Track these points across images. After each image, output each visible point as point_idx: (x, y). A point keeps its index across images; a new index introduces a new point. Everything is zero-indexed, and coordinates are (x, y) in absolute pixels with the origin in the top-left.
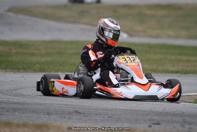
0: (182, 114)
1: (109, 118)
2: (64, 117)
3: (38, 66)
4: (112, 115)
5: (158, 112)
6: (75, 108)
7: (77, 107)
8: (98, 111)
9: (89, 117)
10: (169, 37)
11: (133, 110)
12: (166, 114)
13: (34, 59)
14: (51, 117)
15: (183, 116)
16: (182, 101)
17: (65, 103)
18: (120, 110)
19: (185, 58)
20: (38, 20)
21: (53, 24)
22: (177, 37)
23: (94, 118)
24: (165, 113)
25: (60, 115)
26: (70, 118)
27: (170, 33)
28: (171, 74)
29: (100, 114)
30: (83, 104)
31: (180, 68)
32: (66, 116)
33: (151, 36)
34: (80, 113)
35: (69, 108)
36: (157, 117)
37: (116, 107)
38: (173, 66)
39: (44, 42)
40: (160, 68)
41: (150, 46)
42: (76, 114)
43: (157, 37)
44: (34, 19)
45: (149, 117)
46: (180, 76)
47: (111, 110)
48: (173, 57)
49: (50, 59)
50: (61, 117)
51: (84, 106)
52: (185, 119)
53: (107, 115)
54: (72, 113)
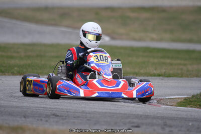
0: (163, 118)
1: (88, 121)
2: (41, 120)
3: (16, 68)
4: (91, 118)
5: (138, 115)
6: (53, 111)
7: (55, 110)
8: (76, 114)
9: (67, 120)
10: (153, 40)
11: (113, 113)
12: (147, 117)
13: (12, 62)
14: (28, 120)
16: (164, 104)
17: (42, 106)
18: (99, 113)
19: (168, 61)
20: (18, 22)
21: (33, 26)
22: (161, 40)
23: (72, 121)
24: (145, 115)
25: (37, 118)
26: (47, 121)
27: (154, 36)
28: (153, 77)
29: (78, 117)
30: (61, 107)
31: (163, 71)
32: (43, 119)
33: (134, 39)
34: (58, 116)
35: (47, 111)
36: (138, 120)
37: (95, 110)
38: (156, 69)
39: (24, 45)
40: (142, 71)
41: (133, 49)
42: (54, 116)
43: (140, 40)
44: (14, 21)
45: (129, 120)
46: (162, 80)
47: (89, 113)
48: (156, 61)
49: (29, 62)
50: (38, 120)
51: (62, 109)
52: (166, 122)
53: (86, 118)
54: (49, 116)
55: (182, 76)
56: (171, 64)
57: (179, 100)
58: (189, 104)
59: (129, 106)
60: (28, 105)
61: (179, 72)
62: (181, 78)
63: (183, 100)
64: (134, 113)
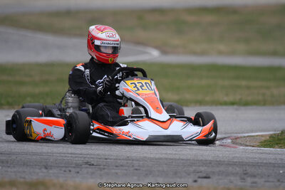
0: (241, 164)
1: (136, 171)
3: (29, 99)
4: (139, 166)
5: (206, 160)
6: (85, 158)
7: (88, 156)
8: (119, 161)
9: (106, 170)
10: (220, 53)
11: (170, 159)
12: (219, 163)
13: (24, 90)
14: (51, 171)
16: (241, 145)
17: (70, 151)
18: (151, 159)
19: (244, 83)
20: (29, 34)
21: (50, 39)
22: (233, 53)
23: (113, 171)
24: (217, 161)
25: (64, 169)
26: (78, 172)
27: (222, 47)
28: (225, 107)
29: (122, 166)
30: (97, 152)
31: (237, 97)
32: (73, 170)
33: (195, 53)
34: (93, 165)
35: (77, 159)
36: (206, 168)
37: (145, 155)
38: (227, 95)
40: (208, 99)
41: (193, 68)
42: (87, 166)
43: (203, 53)
45: (194, 168)
46: (237, 110)
47: (137, 160)
49: (47, 89)
50: (65, 171)
51: (98, 155)
52: (246, 170)
53: (133, 166)
54: (81, 165)
56: (248, 88)
57: (264, 139)
58: (277, 144)
59: (193, 149)
60: (49, 151)
63: (268, 138)
64: (201, 158)
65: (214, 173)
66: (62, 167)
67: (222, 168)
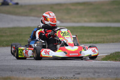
2: (21, 73)
3: (5, 43)
4: (51, 70)
5: (79, 67)
6: (28, 67)
8: (42, 68)
9: (37, 72)
10: (85, 22)
11: (64, 67)
12: (84, 68)
13: (3, 39)
14: (13, 73)
15: (94, 68)
17: (22, 64)
18: (56, 67)
19: (95, 34)
21: (14, 17)
22: (90, 22)
23: (40, 72)
25: (19, 72)
26: (25, 73)
27: (86, 19)
29: (43, 70)
30: (33, 64)
31: (93, 40)
32: (23, 72)
33: (74, 22)
34: (31, 70)
35: (24, 67)
36: (79, 70)
37: (53, 65)
38: (88, 39)
39: (9, 28)
41: (74, 28)
42: (29, 70)
43: (78, 22)
45: (74, 70)
47: (50, 67)
48: (88, 34)
49: (12, 38)
50: (19, 73)
51: (33, 65)
53: (48, 70)
54: (26, 70)
55: (104, 43)
56: (97, 36)
57: (103, 57)
58: (109, 59)
60: (13, 64)
61: (102, 40)
62: (104, 44)
63: (105, 57)
64: (76, 66)
65: (82, 72)
66: (18, 71)
67: (85, 70)
